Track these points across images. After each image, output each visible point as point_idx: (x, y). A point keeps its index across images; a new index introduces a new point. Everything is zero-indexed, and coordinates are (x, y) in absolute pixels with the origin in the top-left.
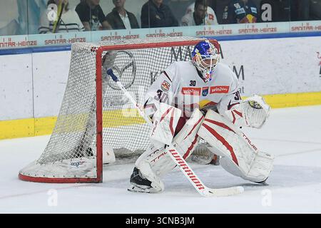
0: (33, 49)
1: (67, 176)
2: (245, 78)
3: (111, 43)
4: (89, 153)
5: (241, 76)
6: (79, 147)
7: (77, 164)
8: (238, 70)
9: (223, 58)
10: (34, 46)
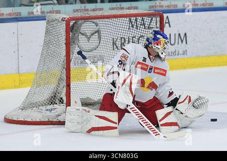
0: (18, 19)
1: (42, 120)
2: (188, 43)
3: (79, 15)
4: (60, 101)
5: (184, 41)
6: (52, 97)
7: (51, 110)
8: (182, 36)
9: (170, 26)
10: (19, 16)
